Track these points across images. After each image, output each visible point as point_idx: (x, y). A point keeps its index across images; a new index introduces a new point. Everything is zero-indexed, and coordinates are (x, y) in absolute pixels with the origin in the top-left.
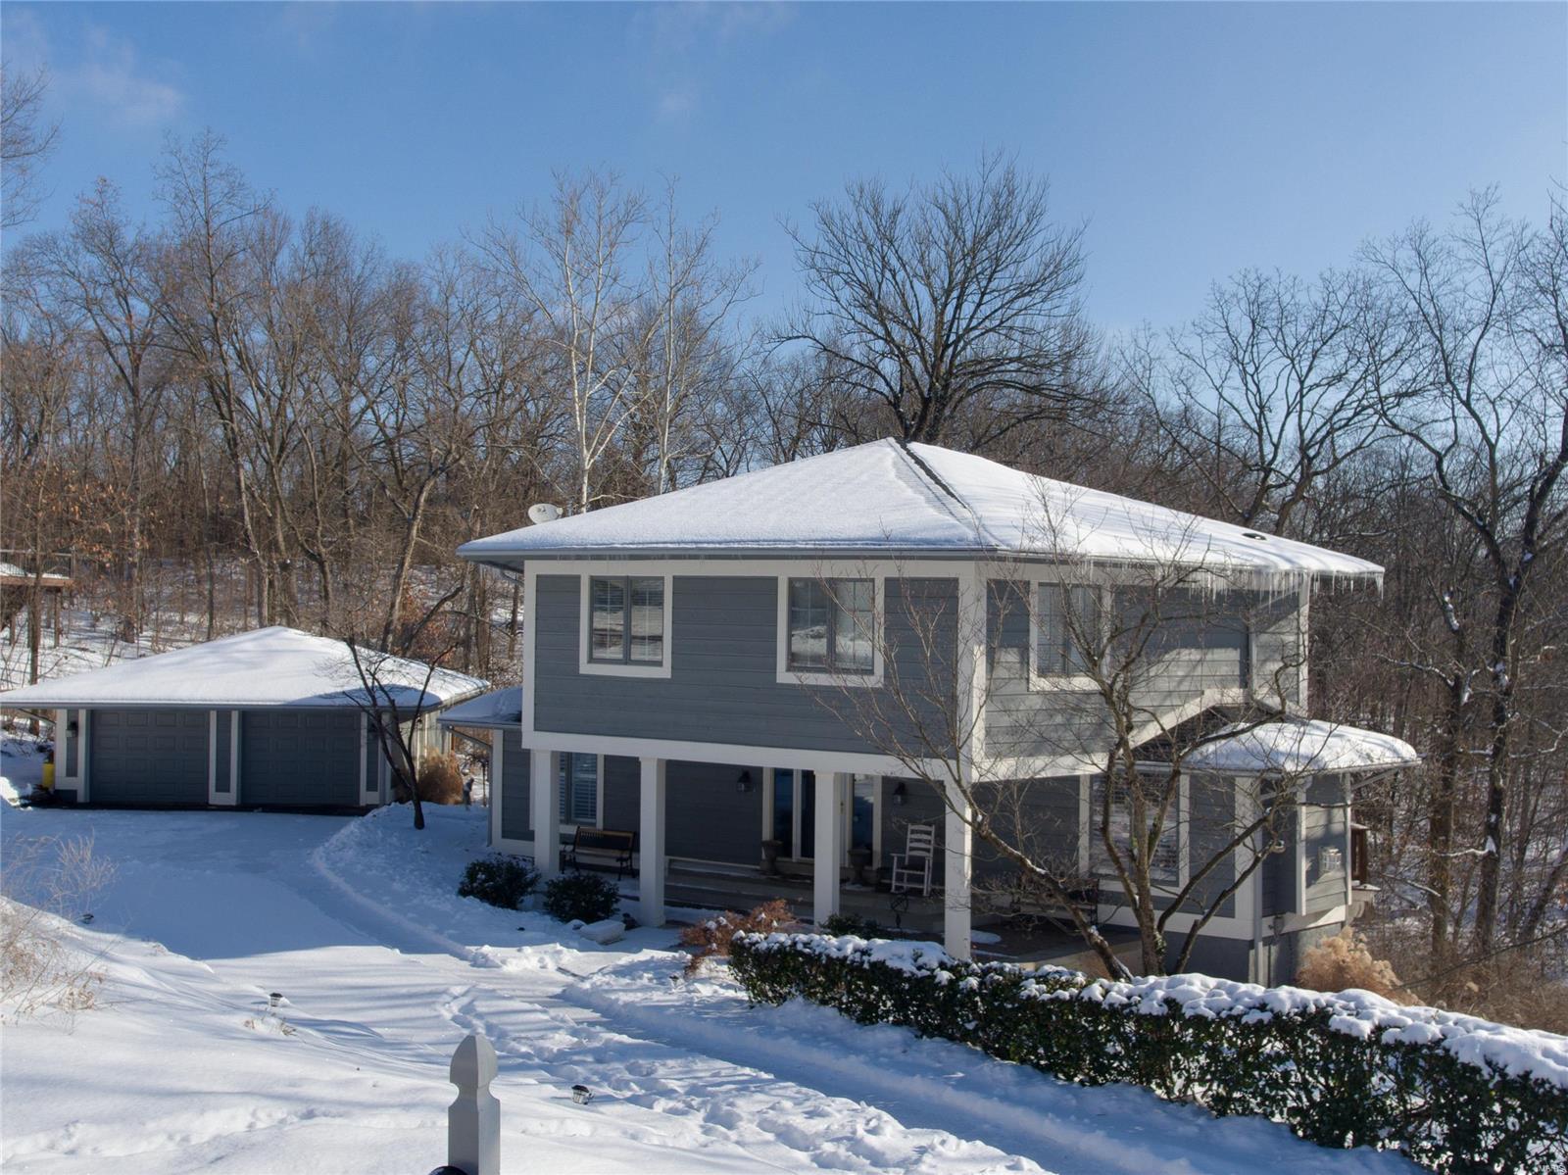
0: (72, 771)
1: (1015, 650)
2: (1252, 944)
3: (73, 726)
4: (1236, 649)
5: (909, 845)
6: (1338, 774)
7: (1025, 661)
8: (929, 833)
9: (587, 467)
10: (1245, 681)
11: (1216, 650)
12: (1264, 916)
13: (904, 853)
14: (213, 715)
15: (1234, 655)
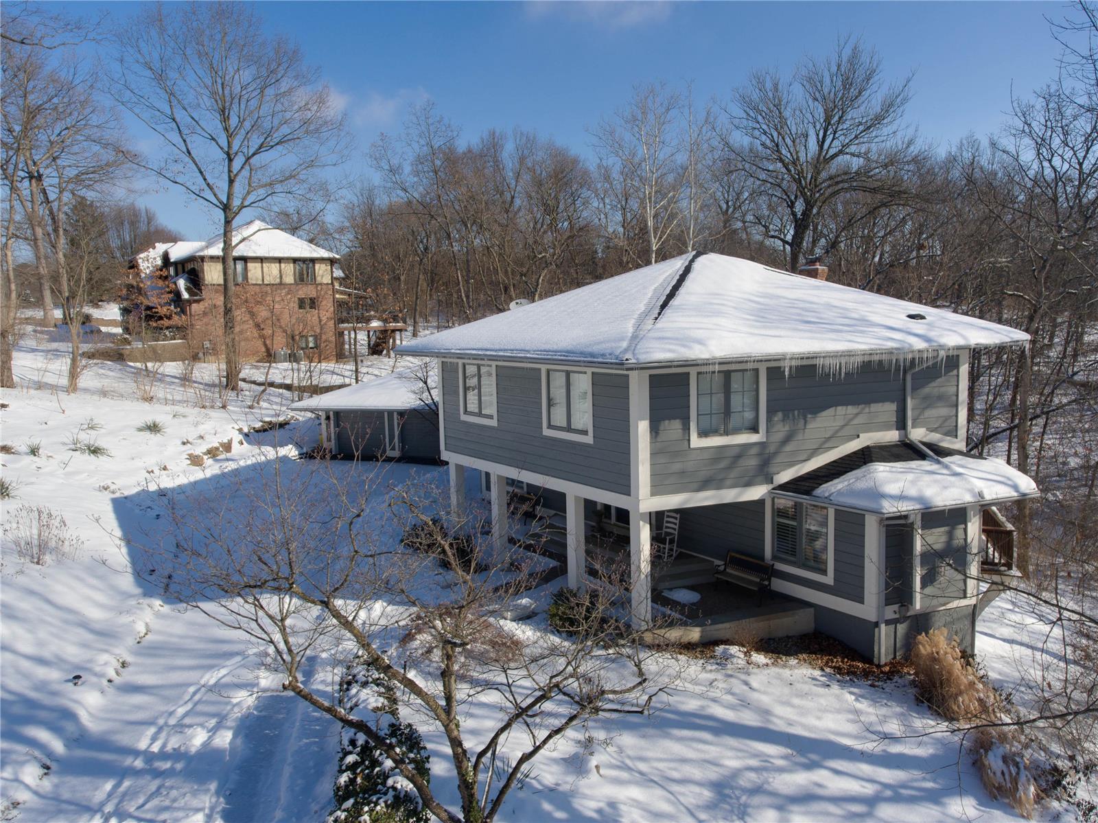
0: (329, 440)
1: (678, 420)
2: (877, 624)
3: (328, 418)
4: (893, 402)
5: (665, 524)
6: (944, 510)
7: (686, 428)
8: (676, 518)
9: (654, 249)
10: (901, 425)
11: (872, 405)
12: (886, 605)
13: (662, 529)
14: (386, 414)
15: (892, 407)
